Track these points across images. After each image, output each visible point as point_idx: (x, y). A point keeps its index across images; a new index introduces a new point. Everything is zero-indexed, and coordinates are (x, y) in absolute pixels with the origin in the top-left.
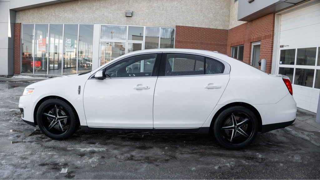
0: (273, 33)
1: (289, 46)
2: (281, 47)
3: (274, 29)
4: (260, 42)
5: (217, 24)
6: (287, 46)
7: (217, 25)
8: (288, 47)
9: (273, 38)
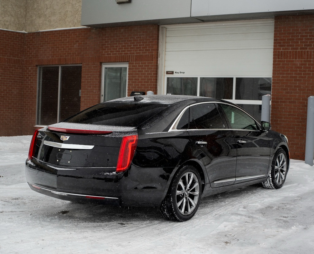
0: (158, 53)
1: (184, 73)
2: (168, 73)
3: (158, 47)
4: (128, 63)
5: (7, 21)
6: (181, 72)
7: (7, 24)
8: (182, 74)
9: (157, 61)
